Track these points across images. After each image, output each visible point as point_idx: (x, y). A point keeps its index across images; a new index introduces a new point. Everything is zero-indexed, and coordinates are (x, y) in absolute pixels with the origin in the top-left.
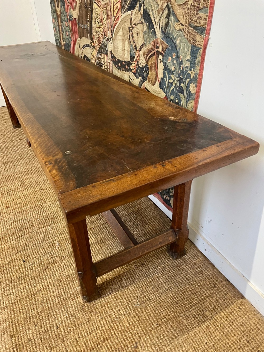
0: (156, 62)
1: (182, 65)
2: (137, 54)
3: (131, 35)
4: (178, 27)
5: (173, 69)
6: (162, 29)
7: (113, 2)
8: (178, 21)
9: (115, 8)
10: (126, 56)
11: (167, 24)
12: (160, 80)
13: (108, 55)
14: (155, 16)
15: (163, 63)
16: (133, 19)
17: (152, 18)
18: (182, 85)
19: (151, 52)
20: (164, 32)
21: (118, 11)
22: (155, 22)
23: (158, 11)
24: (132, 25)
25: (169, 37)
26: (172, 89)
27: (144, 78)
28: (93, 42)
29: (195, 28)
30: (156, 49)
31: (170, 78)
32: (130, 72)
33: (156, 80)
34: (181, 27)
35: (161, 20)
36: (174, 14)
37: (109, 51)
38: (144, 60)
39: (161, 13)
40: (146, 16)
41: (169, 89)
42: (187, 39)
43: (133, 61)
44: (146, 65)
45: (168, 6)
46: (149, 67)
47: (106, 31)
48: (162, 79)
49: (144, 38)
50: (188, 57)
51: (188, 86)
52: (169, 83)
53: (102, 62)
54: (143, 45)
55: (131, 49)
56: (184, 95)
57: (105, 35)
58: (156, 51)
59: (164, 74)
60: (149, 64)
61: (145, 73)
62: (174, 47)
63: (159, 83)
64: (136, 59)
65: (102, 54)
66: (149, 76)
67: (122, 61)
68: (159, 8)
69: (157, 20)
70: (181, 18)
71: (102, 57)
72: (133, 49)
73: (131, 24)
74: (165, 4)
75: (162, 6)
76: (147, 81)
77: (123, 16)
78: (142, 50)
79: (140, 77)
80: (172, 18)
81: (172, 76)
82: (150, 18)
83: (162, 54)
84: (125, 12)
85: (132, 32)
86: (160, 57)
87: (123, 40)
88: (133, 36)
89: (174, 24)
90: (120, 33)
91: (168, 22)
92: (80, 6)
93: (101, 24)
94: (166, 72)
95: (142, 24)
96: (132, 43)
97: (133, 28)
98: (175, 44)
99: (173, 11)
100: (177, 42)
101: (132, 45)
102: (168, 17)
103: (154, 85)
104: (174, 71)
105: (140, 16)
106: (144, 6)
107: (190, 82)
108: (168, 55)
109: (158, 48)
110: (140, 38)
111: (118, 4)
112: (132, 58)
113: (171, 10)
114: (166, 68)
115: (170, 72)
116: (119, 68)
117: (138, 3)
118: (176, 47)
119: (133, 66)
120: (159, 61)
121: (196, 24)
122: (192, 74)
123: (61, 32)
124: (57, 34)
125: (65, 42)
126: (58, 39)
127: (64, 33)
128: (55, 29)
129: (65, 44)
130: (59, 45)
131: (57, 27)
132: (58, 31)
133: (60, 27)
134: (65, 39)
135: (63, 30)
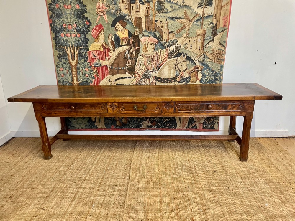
0: (196, 74)
1: (215, 72)
2: (181, 73)
3: (176, 67)
4: (209, 60)
5: (207, 74)
6: (200, 62)
7: (161, 55)
8: (209, 58)
9: (162, 57)
10: (171, 76)
11: (203, 60)
12: (200, 80)
13: (151, 79)
14: (195, 58)
15: (202, 73)
16: (178, 60)
17: (193, 59)
18: (217, 78)
19: (192, 71)
20: (202, 63)
21: (165, 58)
22: (195, 60)
23: (197, 56)
24: (178, 63)
25: (205, 64)
26: (207, 81)
27: (187, 82)
28: (134, 75)
29: (221, 60)
30: (196, 69)
31: (205, 78)
32: (175, 82)
33: (196, 81)
34: (211, 60)
35: (200, 59)
36: (207, 57)
37: (152, 77)
38: (188, 74)
39: (199, 57)
40: (189, 58)
41: (206, 82)
42: (217, 63)
43: (178, 77)
44: (189, 76)
45: (204, 54)
46: (191, 77)
47: (150, 68)
48: (201, 79)
49: (187, 67)
50: (220, 68)
51: (220, 77)
52: (205, 79)
53: (143, 84)
54: (186, 69)
55: (176, 72)
56: (218, 80)
57: (148, 70)
58: (196, 70)
59: (203, 77)
60: (191, 75)
61: (188, 80)
62: (207, 67)
63: (199, 81)
64: (180, 76)
65: (144, 80)
66: (191, 80)
67: (168, 79)
68: (198, 55)
69: (196, 59)
70: (211, 58)
71: (144, 81)
72: (178, 72)
73: (176, 62)
74: (203, 54)
75: (200, 54)
76: (190, 82)
77: (169, 60)
78: (186, 71)
79: (184, 82)
80: (206, 58)
81: (207, 77)
82: (192, 59)
83: (200, 70)
84: (171, 58)
85: (177, 65)
86: (200, 71)
87: (170, 70)
88: (178, 67)
89: (207, 60)
90: (167, 67)
91: (204, 59)
92: (115, 58)
93: (144, 65)
94: (204, 76)
95: (186, 61)
96: (177, 70)
97: (178, 64)
98: (208, 66)
99: (206, 56)
100: (209, 65)
101: (177, 71)
102: (204, 58)
103: (195, 83)
104: (208, 75)
105: (184, 59)
106: (187, 55)
107: (221, 76)
108: (204, 70)
109: (198, 68)
110: (184, 67)
111: (165, 56)
112: (177, 76)
113: (206, 55)
114: (203, 75)
115: (205, 76)
116: (164, 82)
117: (183, 54)
118: (209, 67)
119: (178, 79)
120: (199, 73)
121: (222, 59)
122: (221, 73)
123: (76, 76)
124: (66, 78)
125: (80, 82)
126: (66, 81)
127: (80, 75)
128: (62, 75)
129: (80, 83)
130: (67, 84)
131: (67, 73)
132: (69, 76)
133: (74, 73)
134: (82, 79)
135: (79, 74)
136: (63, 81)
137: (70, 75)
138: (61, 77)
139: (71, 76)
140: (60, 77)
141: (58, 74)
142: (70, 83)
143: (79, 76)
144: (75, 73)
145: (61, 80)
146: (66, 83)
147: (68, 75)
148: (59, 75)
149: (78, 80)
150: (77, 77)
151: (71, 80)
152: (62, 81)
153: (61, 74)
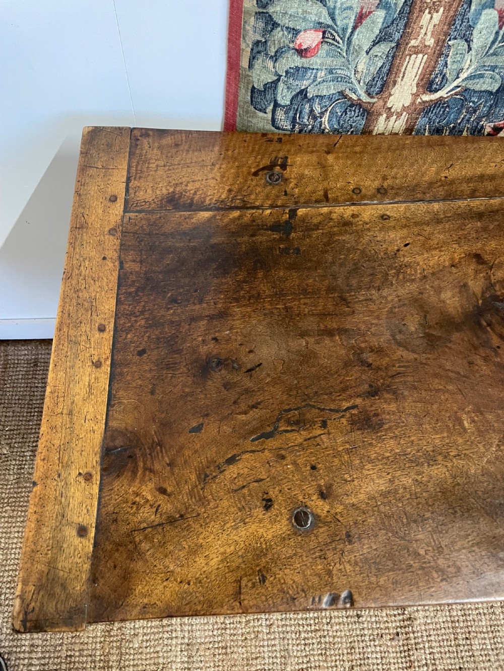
123: (430, 42)
124: (337, 62)
125: (442, 93)
126: (328, 89)
127: (468, 41)
128: (309, 39)
129: (439, 103)
130: (325, 119)
131: (361, 18)
132: (366, 48)
133: (426, 16)
134: (463, 76)
135: (470, 28)
136: (303, 93)
137: (375, 43)
138: (291, 61)
139: (384, 49)
140: (275, 58)
141: (271, 24)
142: (359, 104)
143: (458, 45)
144: (437, 17)
145: (281, 85)
146: (317, 109)
147: (364, 37)
148: (278, 34)
149: (428, 85)
150: (441, 51)
151: (369, 86)
152: (284, 96)
153: (296, 32)
